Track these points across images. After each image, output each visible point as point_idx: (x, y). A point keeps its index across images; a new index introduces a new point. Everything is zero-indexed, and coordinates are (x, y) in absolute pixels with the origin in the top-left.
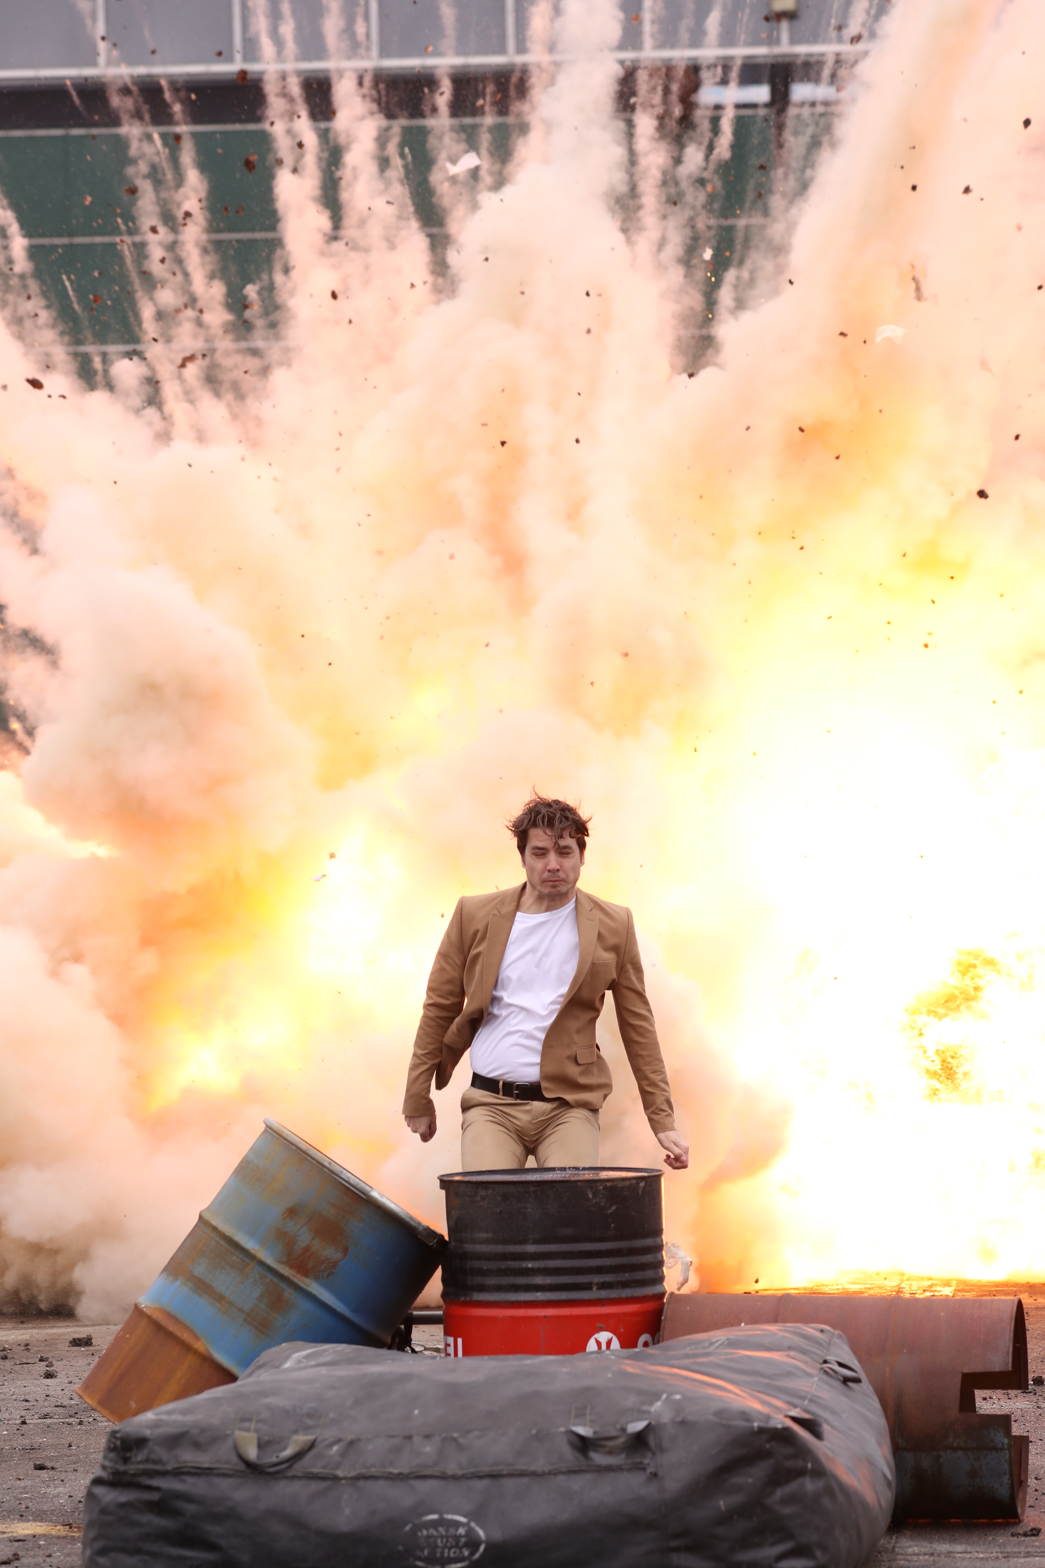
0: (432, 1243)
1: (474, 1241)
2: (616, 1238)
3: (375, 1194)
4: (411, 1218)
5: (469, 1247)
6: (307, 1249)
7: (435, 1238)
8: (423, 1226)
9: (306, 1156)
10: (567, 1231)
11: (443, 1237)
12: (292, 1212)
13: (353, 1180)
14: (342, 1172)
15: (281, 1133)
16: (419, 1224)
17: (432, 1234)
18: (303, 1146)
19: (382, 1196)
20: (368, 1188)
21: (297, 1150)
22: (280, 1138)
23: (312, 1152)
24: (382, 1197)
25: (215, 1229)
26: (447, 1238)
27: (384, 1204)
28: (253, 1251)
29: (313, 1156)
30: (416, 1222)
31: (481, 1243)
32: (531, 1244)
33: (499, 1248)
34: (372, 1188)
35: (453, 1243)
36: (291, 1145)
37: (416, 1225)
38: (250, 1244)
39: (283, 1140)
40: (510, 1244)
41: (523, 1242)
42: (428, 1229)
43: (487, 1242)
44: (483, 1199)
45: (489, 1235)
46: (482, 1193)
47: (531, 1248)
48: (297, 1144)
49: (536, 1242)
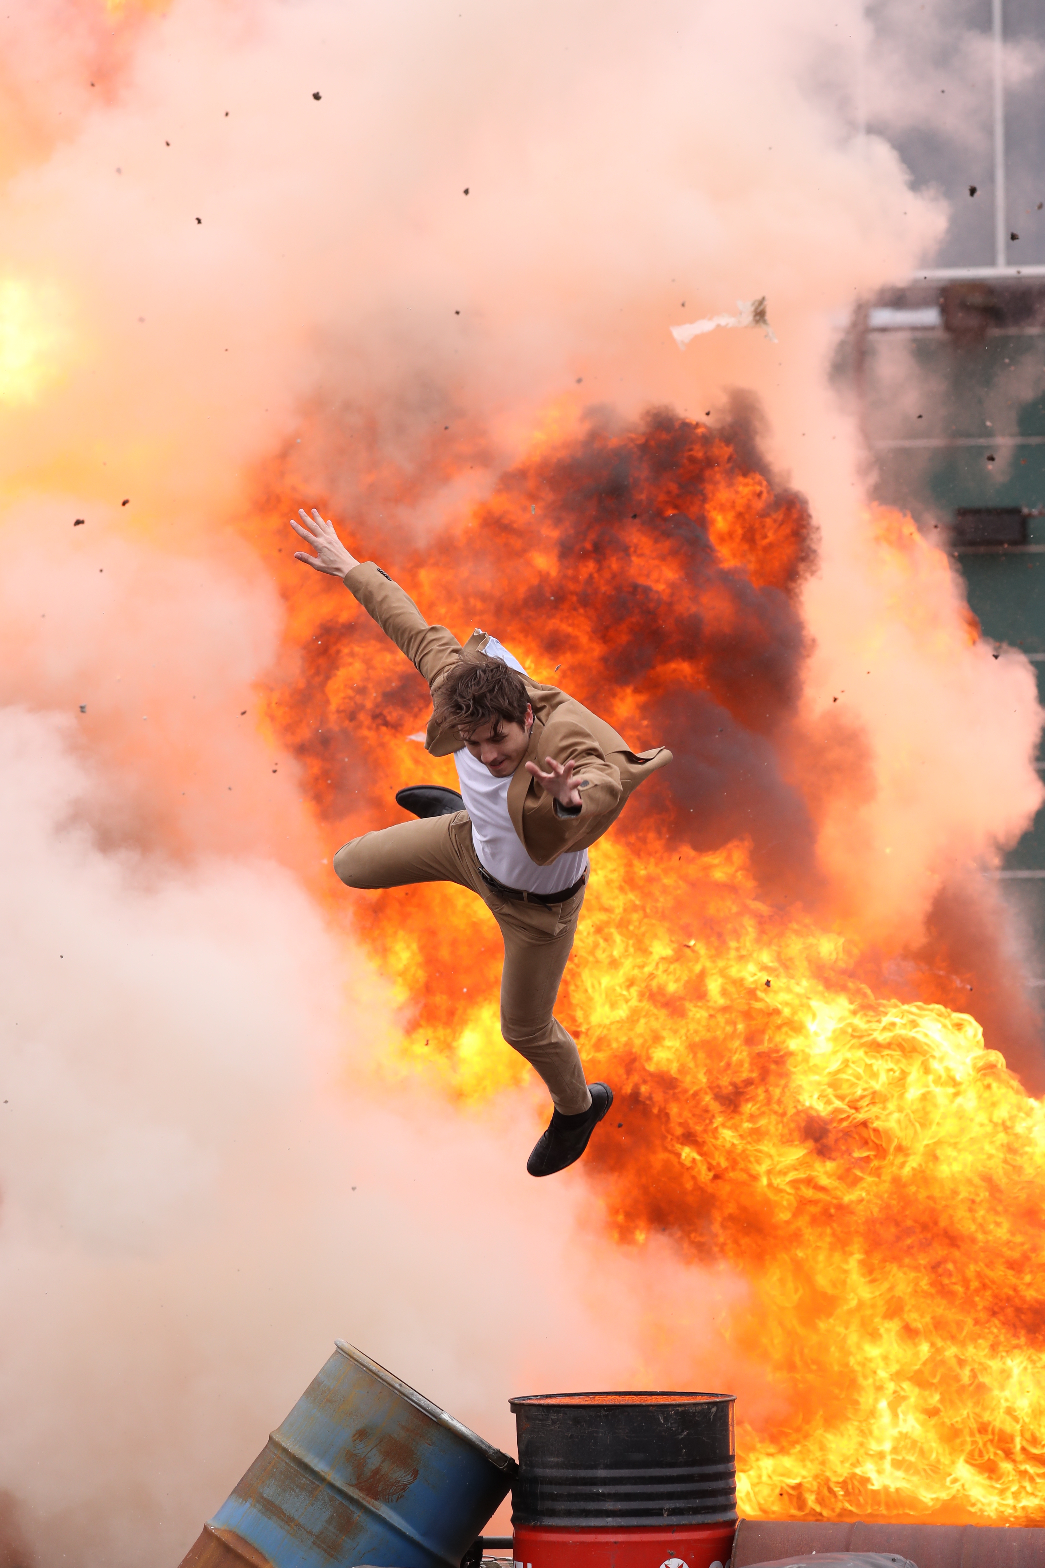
0: (503, 1467)
1: (545, 1466)
2: (687, 1464)
3: (445, 1416)
4: (482, 1441)
5: (540, 1472)
6: (376, 1472)
7: (506, 1462)
8: (494, 1450)
9: (376, 1377)
10: (638, 1456)
11: (514, 1460)
12: (362, 1434)
13: (424, 1402)
14: (413, 1394)
15: (352, 1355)
16: (490, 1447)
17: (503, 1457)
18: (374, 1368)
19: (453, 1418)
20: (438, 1411)
21: (368, 1371)
22: (351, 1359)
23: (383, 1373)
24: (452, 1420)
25: (285, 1450)
26: (517, 1462)
27: (455, 1427)
28: (323, 1474)
29: (384, 1378)
30: (486, 1445)
31: (552, 1467)
32: (602, 1469)
33: (570, 1473)
34: (443, 1410)
35: (524, 1467)
36: (361, 1366)
37: (487, 1448)
38: (319, 1466)
39: (354, 1361)
40: (580, 1469)
41: (595, 1467)
42: (499, 1452)
43: (556, 1466)
44: (554, 1422)
45: (560, 1460)
46: (554, 1417)
47: (602, 1473)
48: (368, 1365)
49: (607, 1467)
